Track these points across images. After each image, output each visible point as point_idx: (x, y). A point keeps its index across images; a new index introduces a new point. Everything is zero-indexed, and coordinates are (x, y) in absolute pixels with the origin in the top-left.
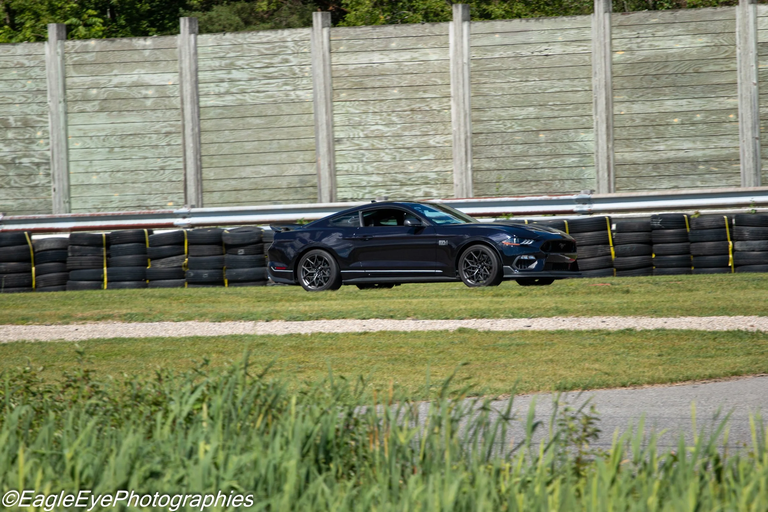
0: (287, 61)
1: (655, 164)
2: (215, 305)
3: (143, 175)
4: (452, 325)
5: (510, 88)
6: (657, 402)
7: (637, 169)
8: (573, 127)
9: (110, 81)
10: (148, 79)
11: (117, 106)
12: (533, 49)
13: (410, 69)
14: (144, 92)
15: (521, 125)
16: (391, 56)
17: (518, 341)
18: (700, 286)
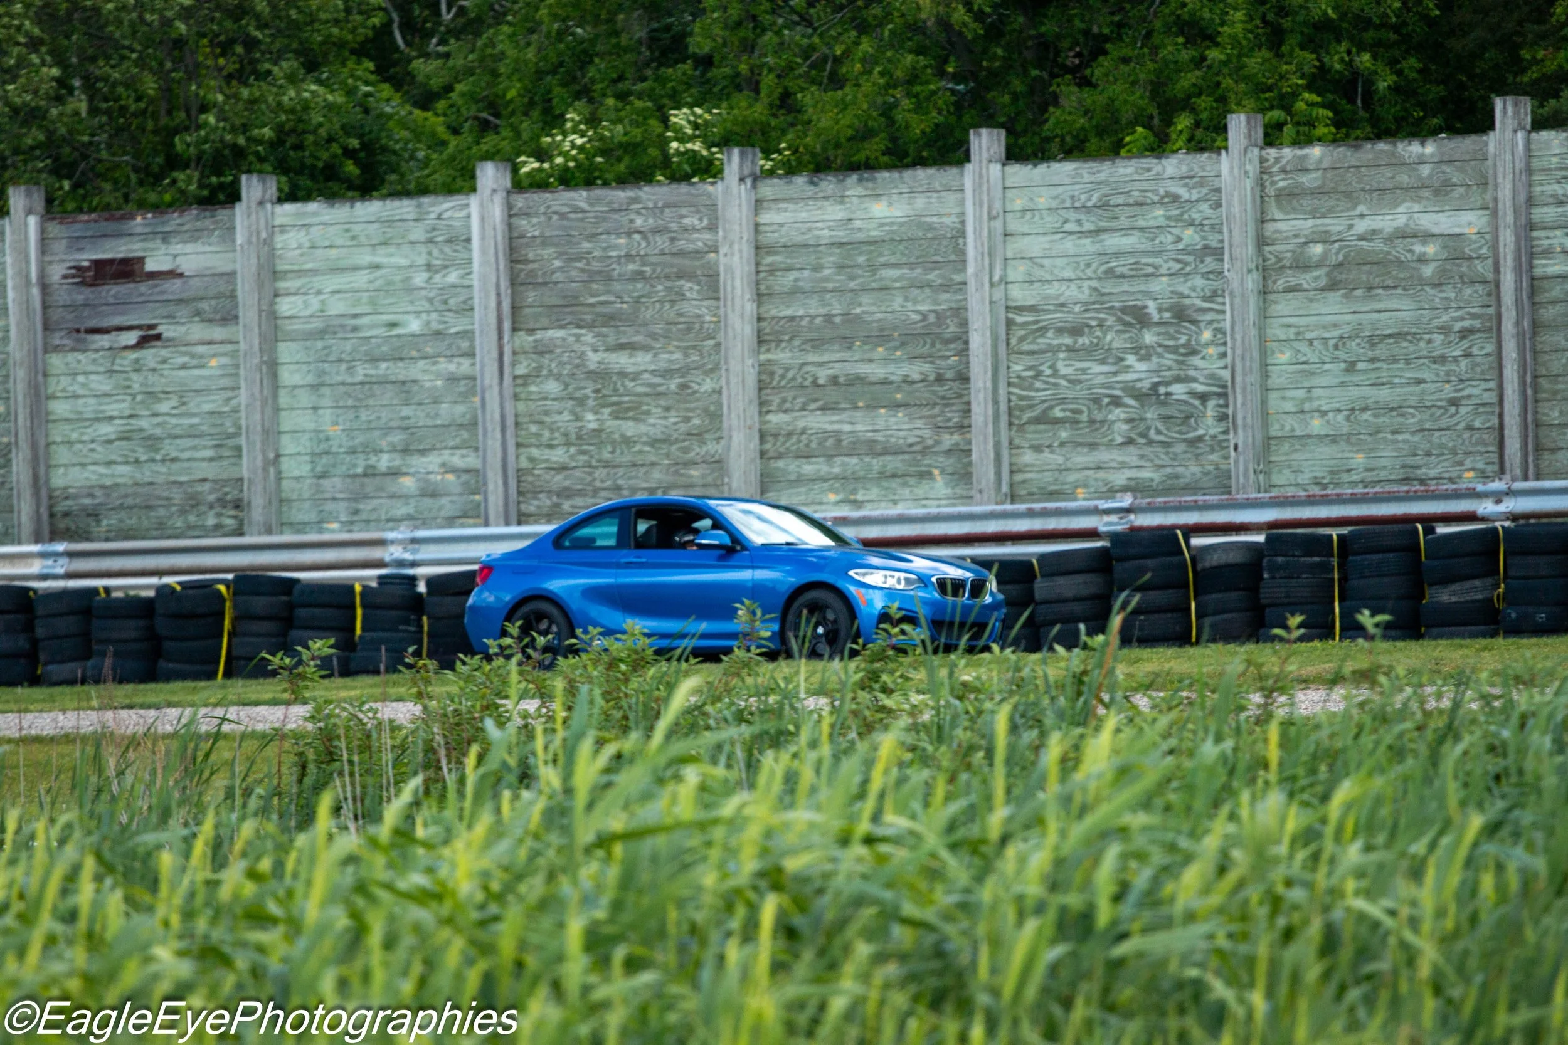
3: (1413, 416)
9: (1351, 227)
10: (1428, 222)
11: (1364, 277)
14: (1418, 248)
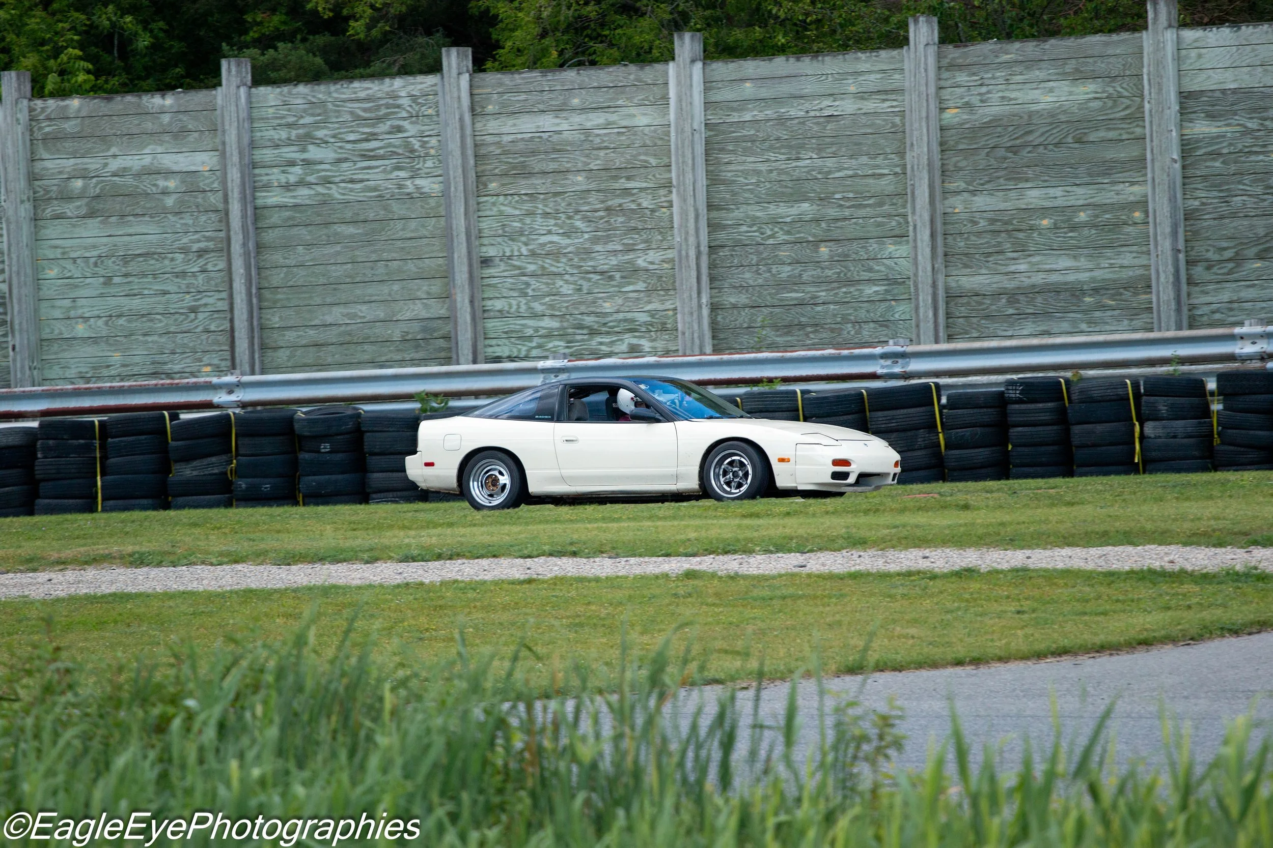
0: (399, 129)
1: (1012, 296)
2: (281, 536)
3: (160, 321)
4: (675, 566)
5: (771, 171)
6: (1014, 690)
7: (981, 304)
8: (875, 234)
9: (106, 165)
10: (169, 161)
11: (118, 207)
12: (807, 106)
13: (604, 141)
14: (162, 183)
15: (788, 233)
16: (571, 120)
17: (784, 592)
18: (1086, 496)
